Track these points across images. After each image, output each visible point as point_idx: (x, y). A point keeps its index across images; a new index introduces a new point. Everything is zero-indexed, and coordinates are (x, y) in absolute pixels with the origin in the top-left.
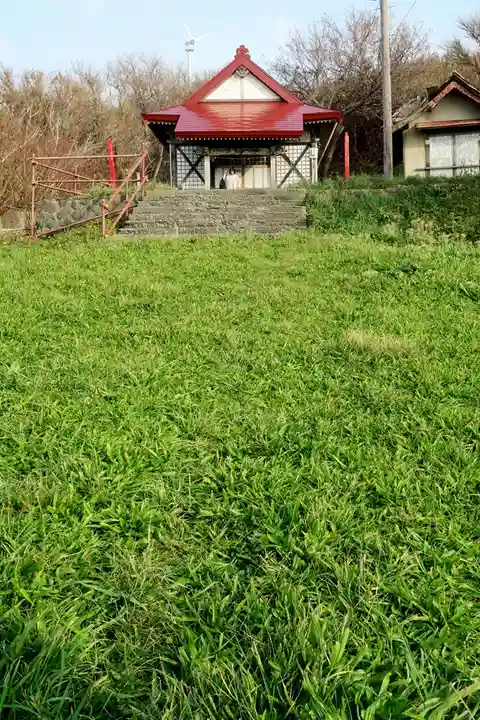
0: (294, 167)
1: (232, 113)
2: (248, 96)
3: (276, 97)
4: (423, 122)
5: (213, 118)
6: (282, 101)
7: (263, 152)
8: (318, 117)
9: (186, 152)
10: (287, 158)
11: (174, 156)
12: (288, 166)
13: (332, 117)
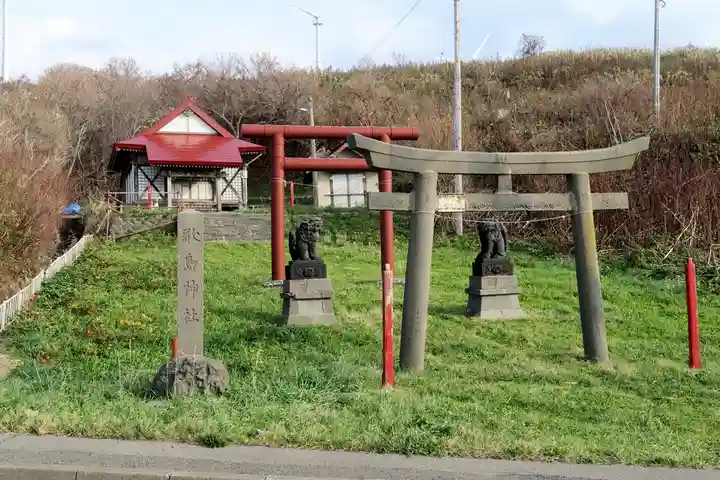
0: (229, 184)
1: (179, 142)
2: (193, 130)
3: (213, 132)
5: (170, 147)
6: (219, 134)
7: (212, 175)
8: (249, 150)
9: (146, 171)
10: (224, 178)
11: (136, 174)
12: (225, 184)
13: (259, 150)
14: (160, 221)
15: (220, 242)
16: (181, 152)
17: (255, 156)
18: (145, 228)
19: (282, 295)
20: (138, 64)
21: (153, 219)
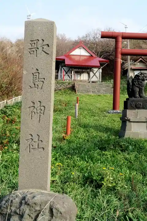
0: (95, 74)
1: (77, 59)
2: (82, 54)
3: (90, 55)
4: (133, 67)
6: (92, 56)
7: (88, 70)
8: (102, 61)
9: (65, 69)
10: (93, 72)
11: (61, 70)
12: (93, 74)
13: (107, 62)
14: (67, 85)
15: (90, 94)
16: (77, 61)
17: (105, 64)
18: (61, 88)
19: (121, 119)
20: (66, 36)
21: (64, 85)
